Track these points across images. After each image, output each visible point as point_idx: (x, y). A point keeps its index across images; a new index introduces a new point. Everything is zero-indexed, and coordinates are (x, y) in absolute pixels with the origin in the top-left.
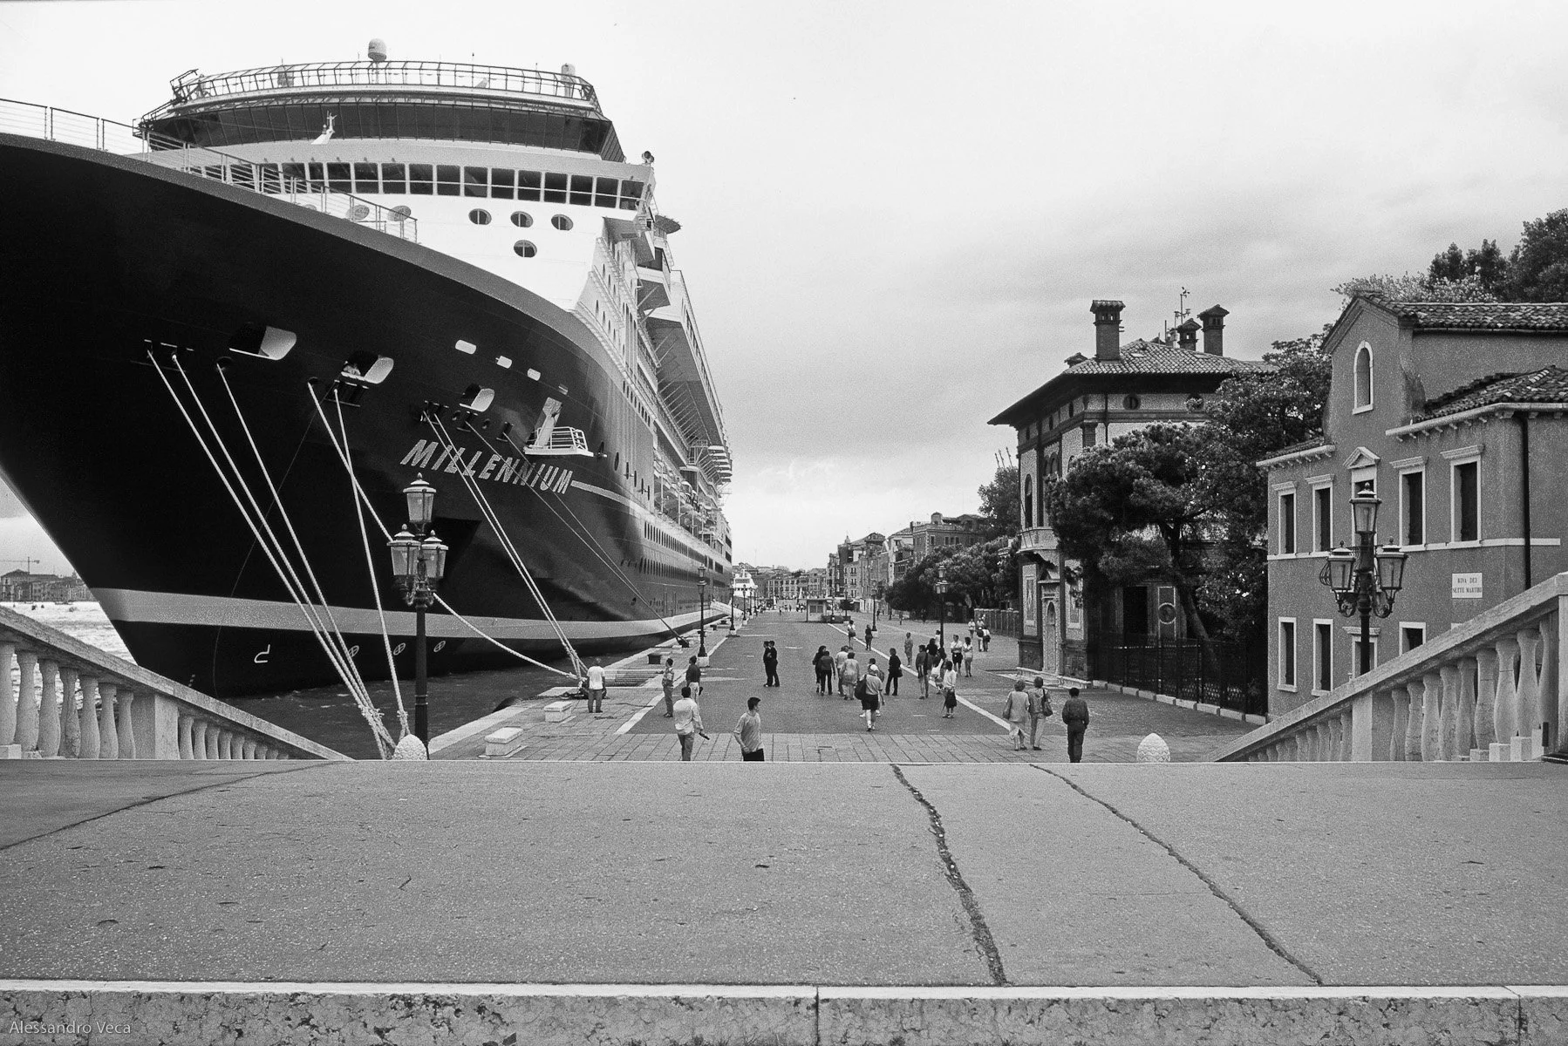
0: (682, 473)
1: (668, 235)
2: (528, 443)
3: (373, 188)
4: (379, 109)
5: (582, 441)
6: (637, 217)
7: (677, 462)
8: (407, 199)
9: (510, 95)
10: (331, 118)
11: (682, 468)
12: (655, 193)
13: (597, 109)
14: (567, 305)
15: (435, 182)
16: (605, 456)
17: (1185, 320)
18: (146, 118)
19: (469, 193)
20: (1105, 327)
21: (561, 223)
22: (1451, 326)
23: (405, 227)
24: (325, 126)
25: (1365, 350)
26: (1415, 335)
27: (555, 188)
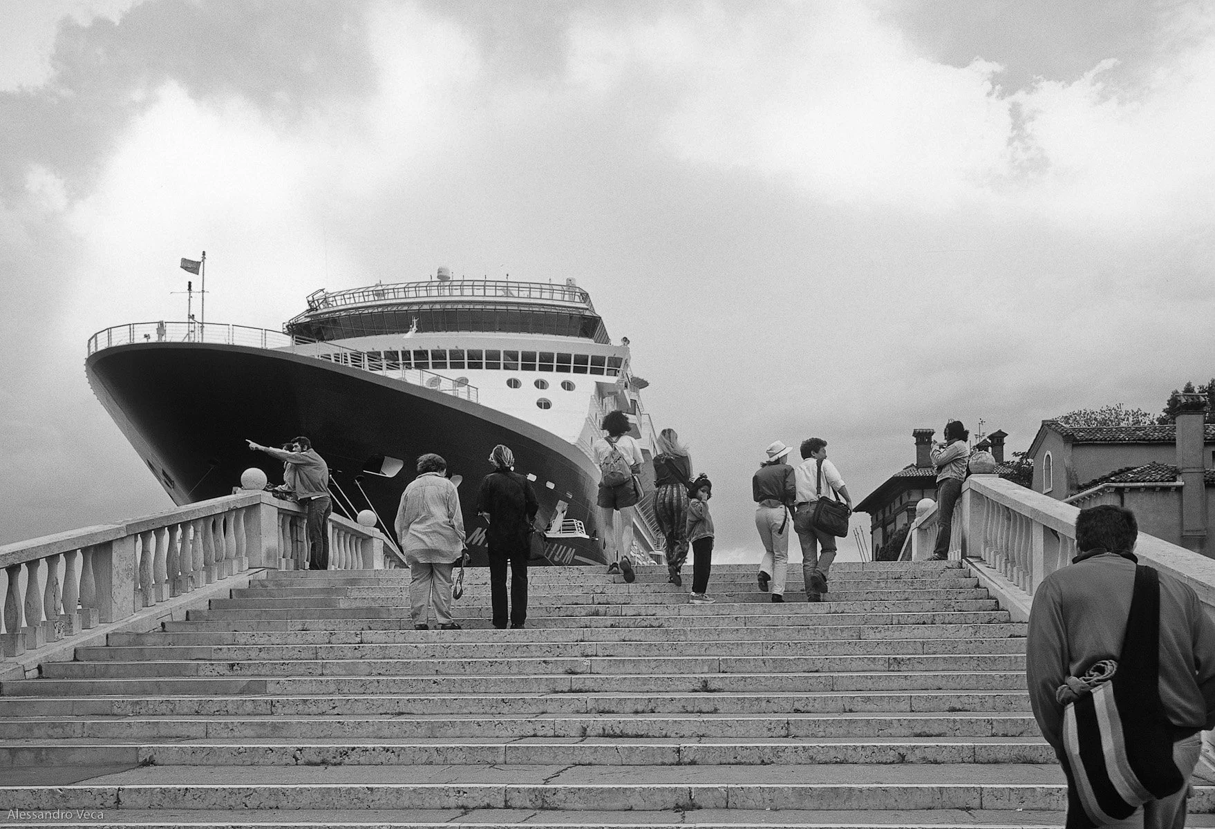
0: (651, 556)
1: (640, 390)
2: (547, 530)
3: (444, 366)
4: (445, 313)
5: (581, 528)
6: (618, 381)
7: (648, 548)
8: (466, 373)
9: (532, 301)
10: (415, 321)
11: (651, 553)
12: (631, 364)
13: (591, 309)
14: (572, 441)
15: (484, 361)
16: (597, 539)
17: (981, 441)
18: (291, 322)
19: (506, 368)
20: (922, 446)
21: (568, 386)
22: (1096, 440)
23: (471, 394)
24: (411, 326)
25: (1048, 455)
26: (1074, 446)
27: (564, 364)
